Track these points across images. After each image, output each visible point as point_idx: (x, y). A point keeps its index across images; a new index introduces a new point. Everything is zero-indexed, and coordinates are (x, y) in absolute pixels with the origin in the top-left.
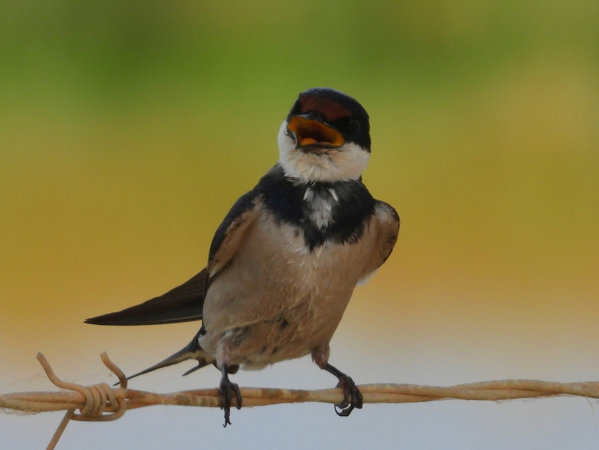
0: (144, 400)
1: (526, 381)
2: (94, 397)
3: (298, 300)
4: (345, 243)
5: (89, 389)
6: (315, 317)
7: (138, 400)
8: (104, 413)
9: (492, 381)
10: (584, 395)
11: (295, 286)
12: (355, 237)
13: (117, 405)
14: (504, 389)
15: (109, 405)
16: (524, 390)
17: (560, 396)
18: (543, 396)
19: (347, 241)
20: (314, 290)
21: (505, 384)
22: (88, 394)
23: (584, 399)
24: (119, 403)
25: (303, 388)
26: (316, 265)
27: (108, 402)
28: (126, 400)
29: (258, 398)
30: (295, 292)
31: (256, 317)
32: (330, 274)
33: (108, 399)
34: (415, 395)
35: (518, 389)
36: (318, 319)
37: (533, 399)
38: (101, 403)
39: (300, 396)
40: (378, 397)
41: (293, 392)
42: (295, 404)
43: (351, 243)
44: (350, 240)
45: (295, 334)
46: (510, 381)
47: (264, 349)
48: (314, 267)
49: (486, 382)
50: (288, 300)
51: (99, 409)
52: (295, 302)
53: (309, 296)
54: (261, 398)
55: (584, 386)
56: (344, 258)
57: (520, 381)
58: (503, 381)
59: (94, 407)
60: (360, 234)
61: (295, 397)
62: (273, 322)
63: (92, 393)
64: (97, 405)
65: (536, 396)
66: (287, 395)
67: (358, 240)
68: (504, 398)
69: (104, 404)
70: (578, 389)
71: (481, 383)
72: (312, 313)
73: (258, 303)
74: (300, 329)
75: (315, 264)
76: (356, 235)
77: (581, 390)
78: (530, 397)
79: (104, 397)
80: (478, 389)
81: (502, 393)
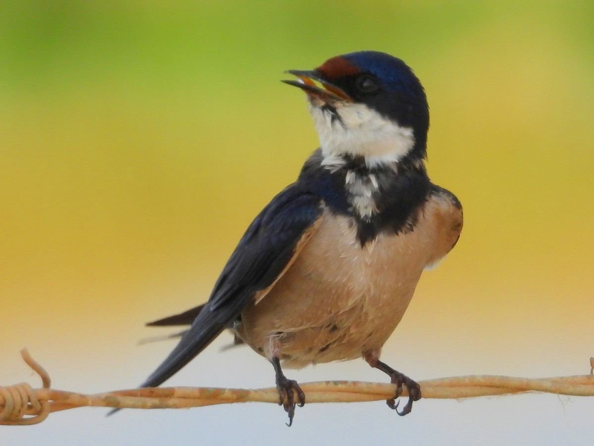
0: (69, 401)
1: (490, 377)
2: (13, 397)
3: (351, 303)
4: (399, 233)
5: (8, 389)
6: (371, 317)
7: (63, 401)
8: (25, 417)
9: (453, 377)
10: (554, 392)
11: (349, 285)
12: (410, 225)
13: (39, 407)
14: (466, 385)
15: (30, 407)
16: (487, 386)
17: (527, 393)
18: (509, 393)
19: (402, 232)
20: (369, 290)
21: (467, 381)
22: (8, 396)
23: (554, 396)
24: (41, 405)
25: (245, 387)
26: (369, 262)
27: (29, 403)
28: (49, 401)
29: (195, 398)
30: (349, 294)
31: (301, 324)
32: (386, 268)
33: (29, 401)
34: (368, 393)
35: (481, 386)
36: (373, 320)
37: (498, 396)
38: (22, 405)
39: (241, 396)
40: (327, 396)
41: (234, 391)
42: (235, 404)
43: (406, 233)
44: (404, 229)
45: (347, 336)
46: (473, 377)
47: (310, 350)
48: (367, 264)
49: (446, 378)
50: (340, 304)
51: (20, 411)
52: (347, 305)
53: (364, 297)
54: (199, 398)
55: (554, 382)
56: (400, 250)
57: (484, 377)
58: (465, 377)
59: (14, 408)
60: (415, 220)
61: (235, 397)
62: (321, 327)
63: (12, 394)
64: (18, 407)
65: (500, 393)
66: (227, 394)
67: (414, 227)
68: (466, 396)
69: (25, 406)
70: (548, 385)
71: (440, 379)
72: (366, 314)
73: (305, 309)
74: (352, 330)
75: (367, 260)
76: (411, 223)
77: (551, 387)
78: (495, 394)
79: (25, 399)
80: (437, 386)
81: (464, 390)
